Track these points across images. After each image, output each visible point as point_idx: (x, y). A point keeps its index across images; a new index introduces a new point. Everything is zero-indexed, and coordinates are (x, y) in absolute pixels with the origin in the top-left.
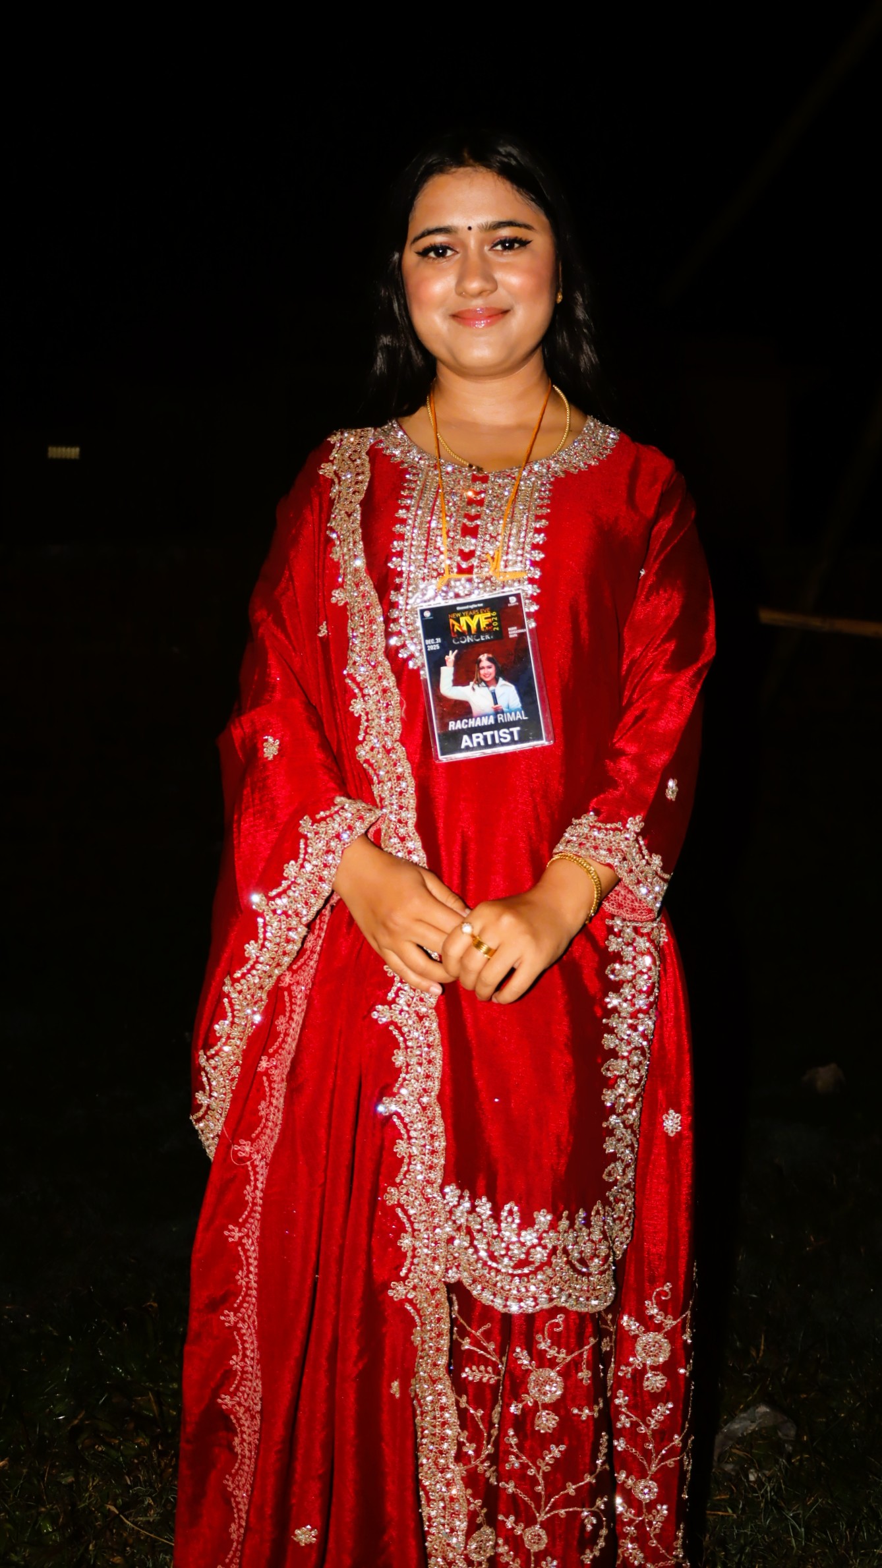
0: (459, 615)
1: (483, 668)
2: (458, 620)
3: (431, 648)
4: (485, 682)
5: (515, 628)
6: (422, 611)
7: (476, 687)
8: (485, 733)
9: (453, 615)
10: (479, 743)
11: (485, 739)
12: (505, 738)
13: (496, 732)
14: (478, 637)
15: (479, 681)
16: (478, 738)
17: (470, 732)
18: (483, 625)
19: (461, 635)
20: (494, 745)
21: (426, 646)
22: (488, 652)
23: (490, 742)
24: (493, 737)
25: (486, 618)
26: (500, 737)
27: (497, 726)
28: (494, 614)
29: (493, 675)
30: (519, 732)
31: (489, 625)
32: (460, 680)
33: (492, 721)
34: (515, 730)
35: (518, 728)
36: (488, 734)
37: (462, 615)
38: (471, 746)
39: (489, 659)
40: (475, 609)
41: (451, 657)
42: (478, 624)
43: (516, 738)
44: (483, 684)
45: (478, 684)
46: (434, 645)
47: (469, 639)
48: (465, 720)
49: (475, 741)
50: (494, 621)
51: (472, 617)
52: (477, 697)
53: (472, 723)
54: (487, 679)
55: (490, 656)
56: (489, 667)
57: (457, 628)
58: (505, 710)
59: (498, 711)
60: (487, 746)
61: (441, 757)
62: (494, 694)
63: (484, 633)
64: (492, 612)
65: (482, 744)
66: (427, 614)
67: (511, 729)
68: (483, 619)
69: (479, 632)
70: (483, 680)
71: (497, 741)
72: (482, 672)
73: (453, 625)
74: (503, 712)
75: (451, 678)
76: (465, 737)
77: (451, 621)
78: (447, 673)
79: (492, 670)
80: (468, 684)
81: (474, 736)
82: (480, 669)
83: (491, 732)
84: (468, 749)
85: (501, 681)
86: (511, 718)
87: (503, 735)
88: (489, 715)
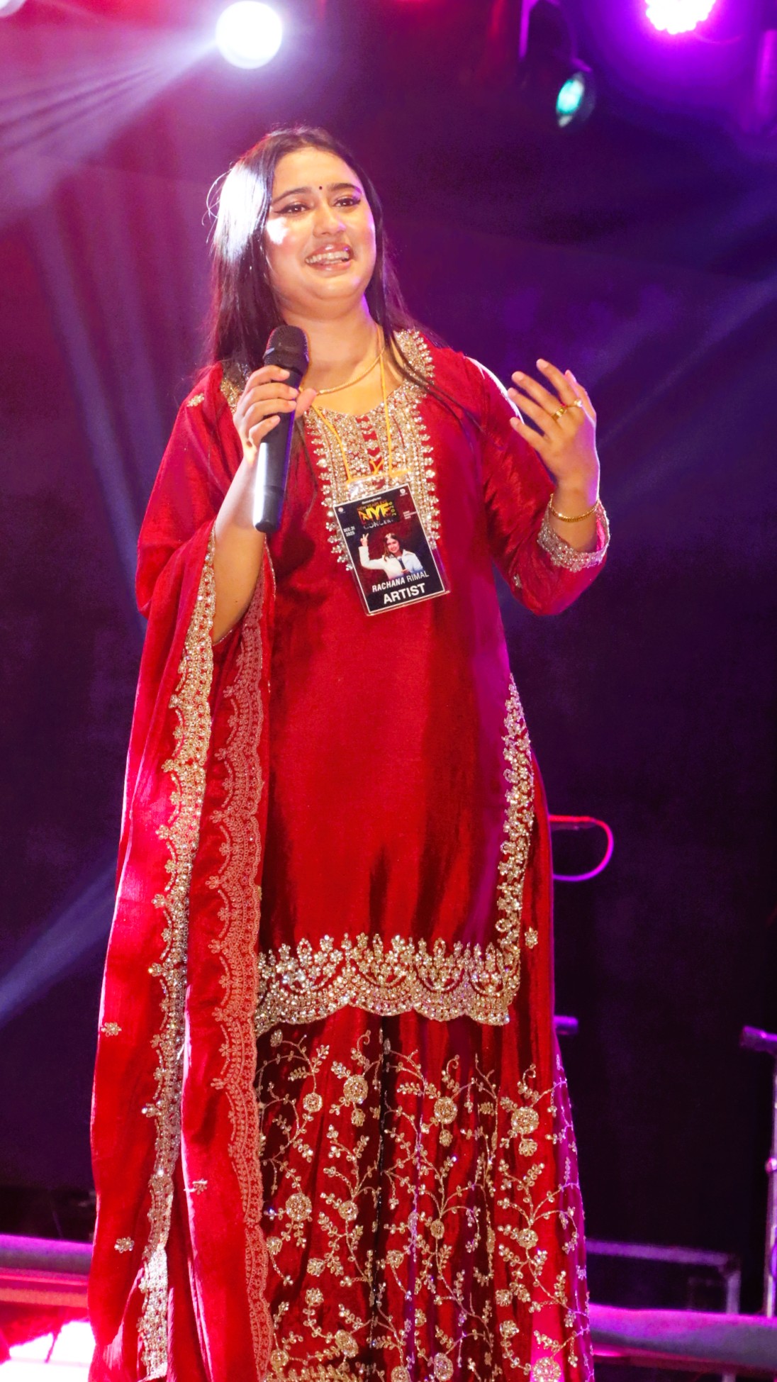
0: (365, 507)
1: (390, 544)
2: (365, 512)
4: (393, 554)
5: (408, 511)
7: (387, 558)
8: (400, 591)
9: (361, 508)
10: (396, 598)
11: (400, 594)
12: (415, 592)
13: (407, 589)
14: (382, 522)
15: (389, 554)
16: (395, 595)
17: (389, 591)
18: (384, 513)
19: (369, 522)
21: (345, 534)
22: (391, 532)
23: (404, 597)
24: (406, 592)
25: (385, 507)
26: (411, 592)
27: (408, 585)
28: (391, 503)
29: (398, 548)
30: (424, 586)
31: (388, 512)
32: (374, 555)
33: (403, 581)
34: (421, 585)
35: (423, 584)
36: (402, 591)
37: (367, 508)
38: (391, 601)
39: (393, 537)
40: (375, 502)
41: (364, 539)
42: (380, 513)
43: (423, 591)
44: (392, 556)
45: (388, 556)
46: (351, 532)
47: (375, 524)
48: (384, 584)
49: (393, 597)
50: (392, 508)
51: (375, 508)
52: (390, 566)
53: (389, 585)
54: (394, 552)
55: (393, 534)
56: (394, 543)
57: (365, 517)
58: (411, 572)
61: (370, 612)
62: (401, 562)
63: (386, 519)
64: (389, 502)
65: (399, 598)
67: (419, 585)
68: (383, 508)
69: (382, 518)
70: (391, 553)
71: (410, 595)
72: (389, 547)
73: (362, 516)
74: (410, 574)
75: (368, 554)
76: (386, 596)
77: (360, 513)
78: (364, 551)
79: (396, 545)
80: (381, 557)
81: (392, 594)
82: (387, 545)
83: (404, 590)
84: (389, 604)
85: (405, 552)
86: (417, 577)
87: (413, 590)
88: (400, 578)
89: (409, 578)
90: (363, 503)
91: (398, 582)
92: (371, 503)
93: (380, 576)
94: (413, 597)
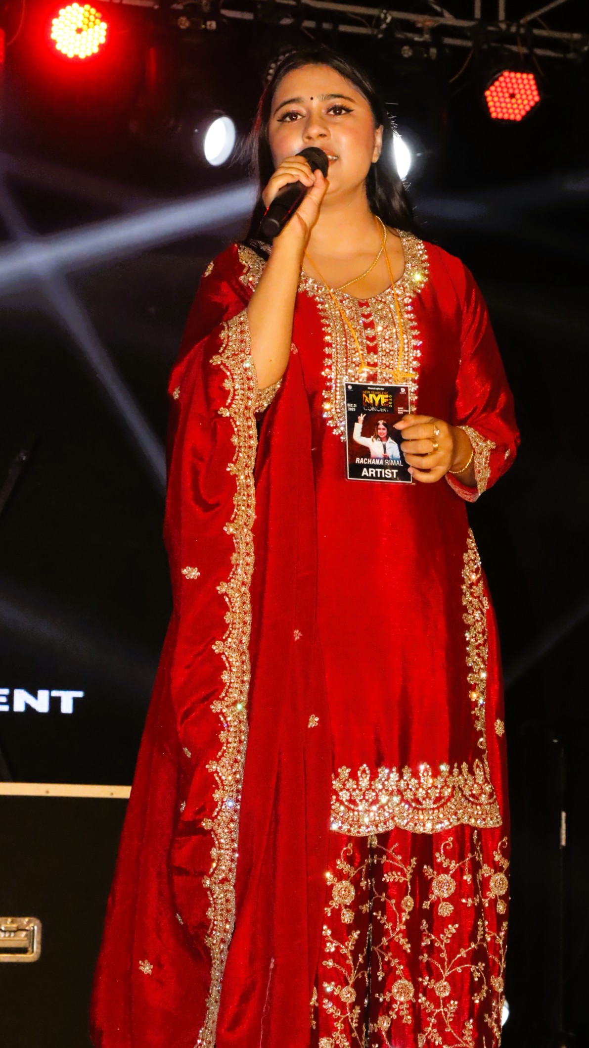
0: (369, 392)
1: (380, 429)
2: (368, 395)
3: (350, 409)
4: (380, 438)
5: (402, 408)
6: (347, 385)
7: (374, 439)
8: (377, 470)
9: (365, 392)
10: (372, 475)
11: (376, 472)
12: (388, 475)
13: (383, 470)
14: (379, 409)
15: (377, 437)
16: (372, 472)
17: (368, 466)
18: (383, 402)
19: (369, 405)
20: (381, 478)
21: (347, 407)
22: (384, 420)
23: (379, 476)
24: (381, 472)
25: (385, 398)
26: (385, 474)
27: (383, 467)
28: (390, 396)
29: (385, 435)
30: (396, 473)
31: (386, 403)
32: (365, 433)
33: (381, 463)
34: (395, 471)
35: (397, 471)
36: (379, 470)
37: (371, 393)
38: (368, 475)
39: (384, 424)
40: (379, 391)
41: (361, 418)
42: (380, 401)
43: (395, 476)
44: (379, 439)
45: (376, 438)
46: (353, 408)
47: (373, 409)
48: (366, 459)
49: (370, 473)
50: (390, 401)
51: (377, 395)
52: (375, 446)
53: (369, 461)
54: (382, 437)
55: (385, 422)
56: (384, 429)
57: (367, 400)
58: (390, 457)
59: (386, 458)
60: (377, 478)
61: (348, 478)
62: (384, 447)
63: (383, 407)
64: (389, 395)
65: (374, 475)
66: (350, 387)
67: (393, 471)
68: (383, 398)
69: (380, 406)
70: (379, 437)
71: (383, 476)
72: (379, 431)
73: (365, 398)
74: (389, 459)
75: (360, 431)
76: (365, 469)
77: (364, 395)
78: (358, 427)
79: (385, 431)
80: (370, 437)
81: (370, 470)
82: (378, 429)
83: (381, 470)
84: (365, 476)
85: (390, 440)
86: (393, 463)
87: (388, 473)
88: (380, 459)
89: (387, 462)
90: (369, 388)
91: (377, 462)
92: (376, 391)
93: (365, 452)
94: (386, 478)
